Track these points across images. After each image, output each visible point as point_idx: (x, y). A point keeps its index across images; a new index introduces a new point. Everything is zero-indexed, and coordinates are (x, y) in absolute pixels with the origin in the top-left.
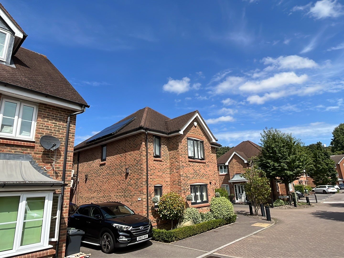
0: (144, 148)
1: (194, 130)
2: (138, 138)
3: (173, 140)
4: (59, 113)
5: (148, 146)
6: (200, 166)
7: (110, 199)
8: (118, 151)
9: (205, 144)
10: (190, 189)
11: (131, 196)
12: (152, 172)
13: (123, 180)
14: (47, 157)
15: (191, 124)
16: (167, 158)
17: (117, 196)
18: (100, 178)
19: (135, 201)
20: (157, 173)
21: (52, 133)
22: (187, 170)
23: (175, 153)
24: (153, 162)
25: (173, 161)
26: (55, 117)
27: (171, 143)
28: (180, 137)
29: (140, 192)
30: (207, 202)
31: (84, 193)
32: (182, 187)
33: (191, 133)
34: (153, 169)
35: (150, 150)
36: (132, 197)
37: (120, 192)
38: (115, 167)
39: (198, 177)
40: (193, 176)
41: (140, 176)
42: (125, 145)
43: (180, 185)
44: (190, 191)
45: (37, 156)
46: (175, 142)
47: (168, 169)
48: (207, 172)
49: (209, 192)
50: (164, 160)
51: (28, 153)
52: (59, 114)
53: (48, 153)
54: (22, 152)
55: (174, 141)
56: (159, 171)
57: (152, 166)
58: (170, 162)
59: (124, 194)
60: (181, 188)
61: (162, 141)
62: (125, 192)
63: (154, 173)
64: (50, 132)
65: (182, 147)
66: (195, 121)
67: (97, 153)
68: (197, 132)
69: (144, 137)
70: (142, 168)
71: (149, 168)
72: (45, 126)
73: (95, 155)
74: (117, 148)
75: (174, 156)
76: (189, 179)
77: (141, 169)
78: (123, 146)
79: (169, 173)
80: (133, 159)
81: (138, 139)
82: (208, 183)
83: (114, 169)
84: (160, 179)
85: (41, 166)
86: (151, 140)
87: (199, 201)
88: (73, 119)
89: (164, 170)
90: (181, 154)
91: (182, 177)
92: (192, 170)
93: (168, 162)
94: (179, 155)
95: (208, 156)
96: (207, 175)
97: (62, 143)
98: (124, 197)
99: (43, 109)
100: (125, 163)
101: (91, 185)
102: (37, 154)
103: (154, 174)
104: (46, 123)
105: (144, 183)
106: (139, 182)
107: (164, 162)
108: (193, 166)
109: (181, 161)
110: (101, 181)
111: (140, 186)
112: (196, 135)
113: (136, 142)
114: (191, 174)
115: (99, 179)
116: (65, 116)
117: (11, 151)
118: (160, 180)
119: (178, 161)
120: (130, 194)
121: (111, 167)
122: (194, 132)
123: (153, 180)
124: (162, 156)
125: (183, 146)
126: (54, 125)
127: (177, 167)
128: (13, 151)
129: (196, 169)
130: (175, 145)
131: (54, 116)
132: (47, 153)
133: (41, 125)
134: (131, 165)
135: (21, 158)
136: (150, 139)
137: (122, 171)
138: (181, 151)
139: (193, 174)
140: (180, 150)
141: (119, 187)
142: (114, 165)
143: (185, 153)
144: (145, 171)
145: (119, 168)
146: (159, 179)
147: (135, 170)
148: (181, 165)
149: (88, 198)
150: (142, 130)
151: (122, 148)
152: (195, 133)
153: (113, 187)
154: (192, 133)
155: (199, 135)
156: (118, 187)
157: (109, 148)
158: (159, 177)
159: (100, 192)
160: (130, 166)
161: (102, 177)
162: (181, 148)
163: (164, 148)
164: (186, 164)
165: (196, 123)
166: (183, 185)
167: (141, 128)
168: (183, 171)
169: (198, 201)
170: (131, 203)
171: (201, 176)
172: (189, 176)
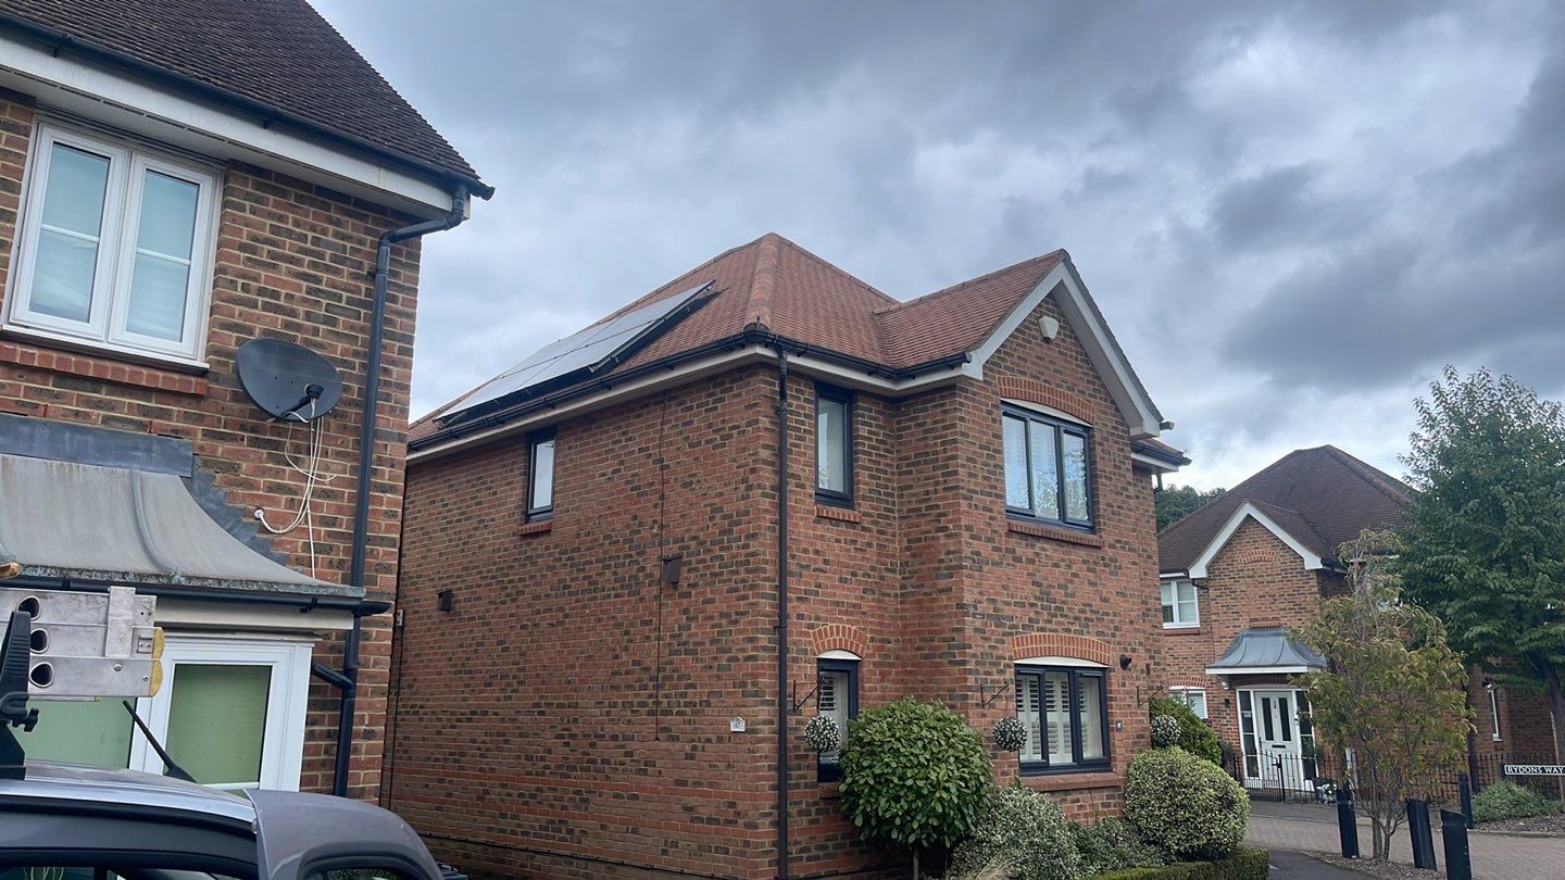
0: (765, 447)
1: (1041, 359)
2: (735, 391)
3: (926, 410)
4: (330, 221)
5: (790, 441)
6: (1069, 567)
7: (575, 720)
8: (622, 463)
9: (1101, 444)
10: (1012, 687)
11: (688, 710)
12: (805, 583)
13: (649, 623)
14: (271, 458)
15: (1027, 327)
16: (886, 509)
17: (614, 705)
18: (520, 611)
19: (714, 737)
20: (834, 587)
21: (298, 328)
22: (998, 579)
23: (937, 483)
24: (814, 529)
25: (923, 528)
26: (309, 245)
27: (909, 428)
28: (966, 398)
29: (744, 684)
30: (1104, 764)
31: (428, 686)
32: (970, 672)
33: (1023, 378)
34: (812, 567)
35: (799, 462)
36: (695, 713)
37: (629, 687)
38: (605, 552)
39: (1059, 623)
40: (1032, 615)
41: (745, 598)
42: (662, 430)
43: (964, 663)
44: (1012, 697)
45: (220, 449)
46: (936, 422)
47: (894, 571)
48: (1105, 600)
49: (1116, 711)
50: (872, 523)
51: (172, 431)
52: (331, 228)
53: (279, 435)
54: (141, 426)
55: (929, 415)
56: (846, 581)
57: (805, 551)
58: (906, 535)
59: (650, 696)
60: (966, 680)
61: (863, 416)
62: (657, 687)
63: (819, 586)
64: (287, 325)
65: (974, 452)
66: (1047, 309)
67: (501, 474)
68: (1055, 371)
69: (765, 389)
70: (753, 554)
71: (793, 557)
72: (261, 292)
73: (490, 488)
74: (616, 446)
75: (925, 500)
76: (1007, 630)
77: (748, 562)
78: (653, 439)
79: (896, 595)
80: (706, 506)
81: (736, 400)
82: (1113, 659)
83: (598, 561)
84: (848, 621)
85: (242, 506)
86: (804, 408)
87: (1061, 756)
88: (404, 260)
89: (869, 576)
90: (970, 491)
91: (971, 619)
92: (1025, 583)
93: (894, 535)
94: (956, 496)
95: (1113, 513)
96: (1106, 618)
97: (347, 389)
98: (650, 713)
99: (248, 196)
100: (662, 527)
101: (471, 645)
102: (222, 437)
103: (817, 593)
104: (263, 273)
105: (763, 640)
106: (740, 632)
107: (869, 530)
108: (1032, 561)
109: (968, 528)
110: (523, 627)
111: (740, 656)
112: (1051, 391)
113: (724, 414)
115: (512, 615)
116: (360, 242)
117: (87, 415)
118: (847, 626)
119: (951, 526)
120: (684, 695)
121: (579, 549)
122: (1043, 374)
123: (811, 626)
124: (864, 498)
125: (981, 447)
126: (305, 284)
127: (942, 561)
128: (99, 415)
129: (1046, 579)
130: (935, 438)
131: (304, 238)
132: (271, 435)
133: (241, 281)
134: (694, 538)
135: (140, 454)
136: (799, 399)
137: (641, 574)
138: (971, 475)
139: (1032, 605)
140: (964, 466)
141: (624, 658)
142: (596, 540)
143: (992, 487)
144: (771, 570)
145: (626, 556)
146: (841, 621)
147: (714, 566)
148: (967, 551)
149: (453, 713)
150: (760, 350)
151: (641, 450)
152: (1045, 381)
153: (590, 657)
154: (1032, 376)
155: (1069, 388)
156: (616, 657)
157: (570, 448)
158: (846, 613)
159: (520, 683)
160: (688, 548)
161: (530, 605)
162: (969, 459)
163: (870, 454)
164: (995, 549)
165: (1056, 322)
166: (977, 663)
167: (753, 335)
168: (979, 585)
169: (1054, 760)
170: (688, 748)
171: (1076, 618)
172: (1011, 613)
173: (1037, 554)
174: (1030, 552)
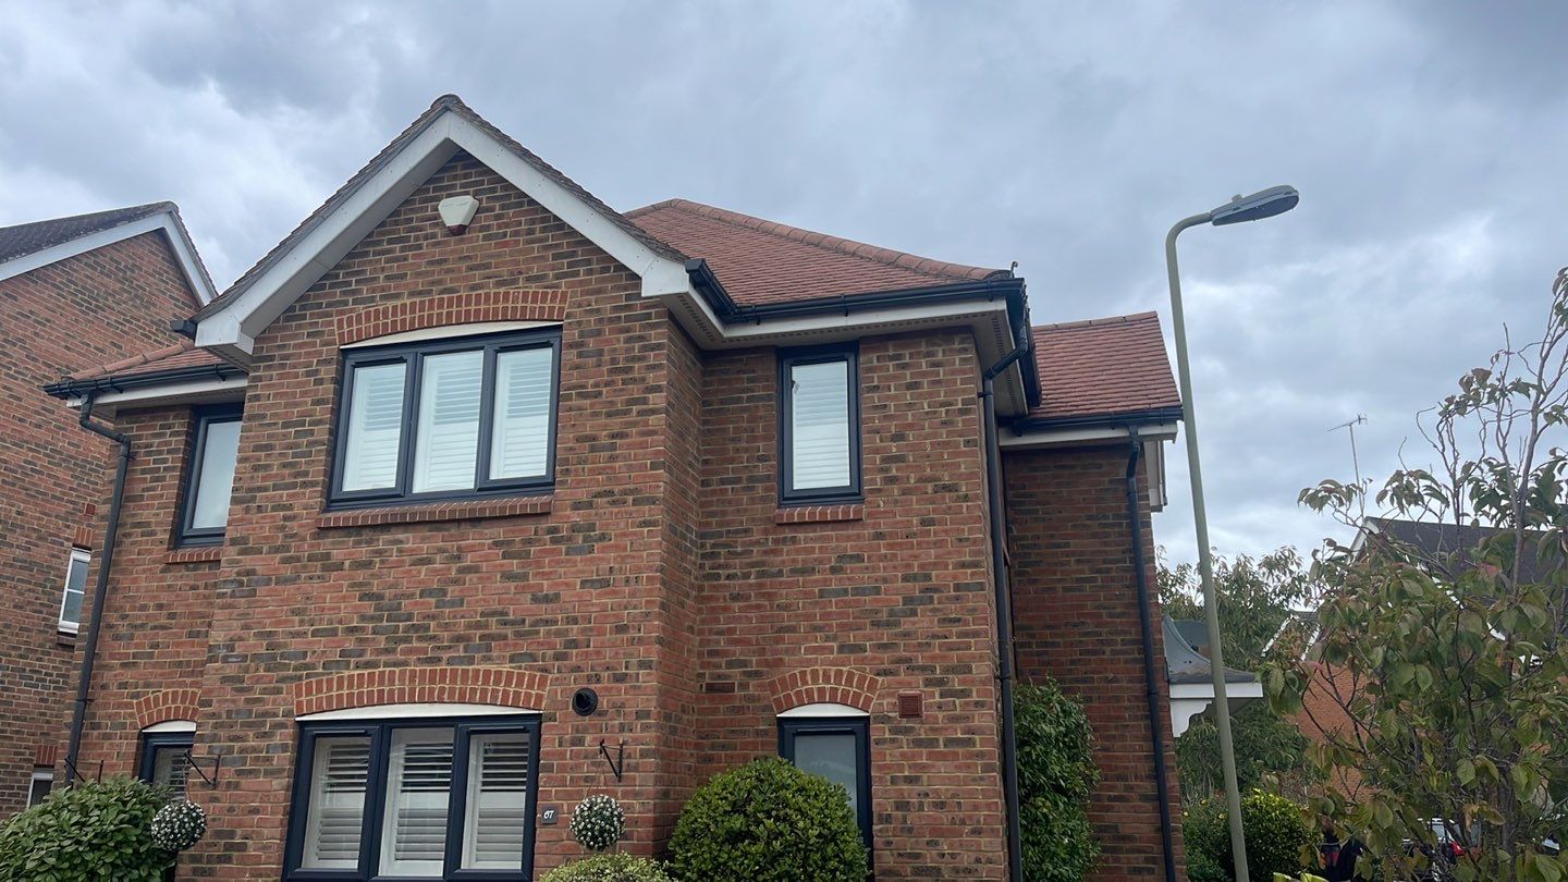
1: (440, 261)
9: (577, 346)
15: (415, 229)
24: (161, 580)
33: (391, 304)
34: (149, 624)
39: (411, 651)
40: (350, 645)
48: (549, 599)
49: (549, 786)
57: (144, 607)
63: (153, 646)
65: (271, 435)
68: (471, 269)
71: (125, 618)
76: (288, 673)
82: (554, 694)
86: (168, 444)
90: (251, 490)
95: (595, 449)
96: (543, 629)
103: (152, 656)
108: (368, 564)
112: (455, 302)
114: (334, 632)
122: (439, 283)
123: (136, 696)
125: (286, 425)
136: (163, 435)
139: (352, 630)
148: (230, 573)
152: (445, 291)
154: (410, 293)
155: (501, 283)
164: (284, 560)
165: (466, 198)
166: (217, 725)
168: (245, 615)
171: (459, 639)
172: (302, 648)
173: (380, 553)
174: (363, 552)
